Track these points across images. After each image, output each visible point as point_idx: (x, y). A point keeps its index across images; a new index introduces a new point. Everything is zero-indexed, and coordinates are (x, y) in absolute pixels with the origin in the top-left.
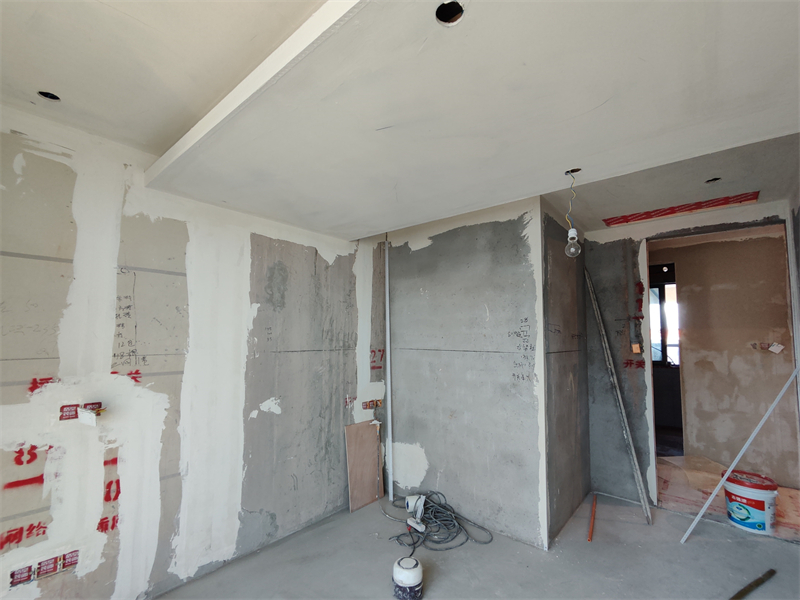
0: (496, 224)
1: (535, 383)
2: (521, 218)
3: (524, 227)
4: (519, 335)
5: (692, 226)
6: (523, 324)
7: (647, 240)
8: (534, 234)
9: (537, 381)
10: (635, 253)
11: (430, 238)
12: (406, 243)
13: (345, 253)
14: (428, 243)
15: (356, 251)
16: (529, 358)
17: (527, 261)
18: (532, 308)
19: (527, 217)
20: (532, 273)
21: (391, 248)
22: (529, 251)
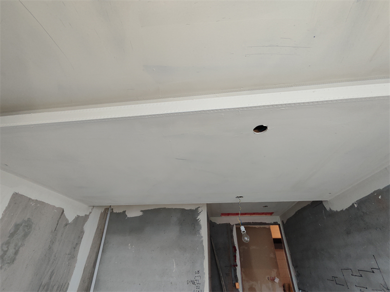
0: (183, 210)
2: (197, 209)
3: (198, 214)
4: (194, 283)
5: (251, 222)
6: (197, 275)
7: (236, 225)
8: (203, 219)
10: (232, 231)
11: (142, 211)
12: (124, 212)
13: (82, 214)
14: (141, 214)
15: (91, 213)
17: (199, 234)
18: (202, 264)
19: (200, 210)
20: (202, 241)
21: (112, 213)
22: (201, 228)
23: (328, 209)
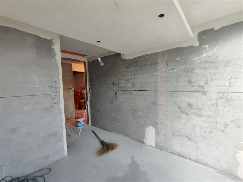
1: (60, 104)
3: (53, 44)
4: (53, 87)
6: (54, 83)
8: (57, 48)
9: (61, 103)
16: (58, 96)
17: (55, 58)
18: (58, 77)
19: (54, 41)
20: (57, 64)
22: (56, 55)
23: (123, 58)
